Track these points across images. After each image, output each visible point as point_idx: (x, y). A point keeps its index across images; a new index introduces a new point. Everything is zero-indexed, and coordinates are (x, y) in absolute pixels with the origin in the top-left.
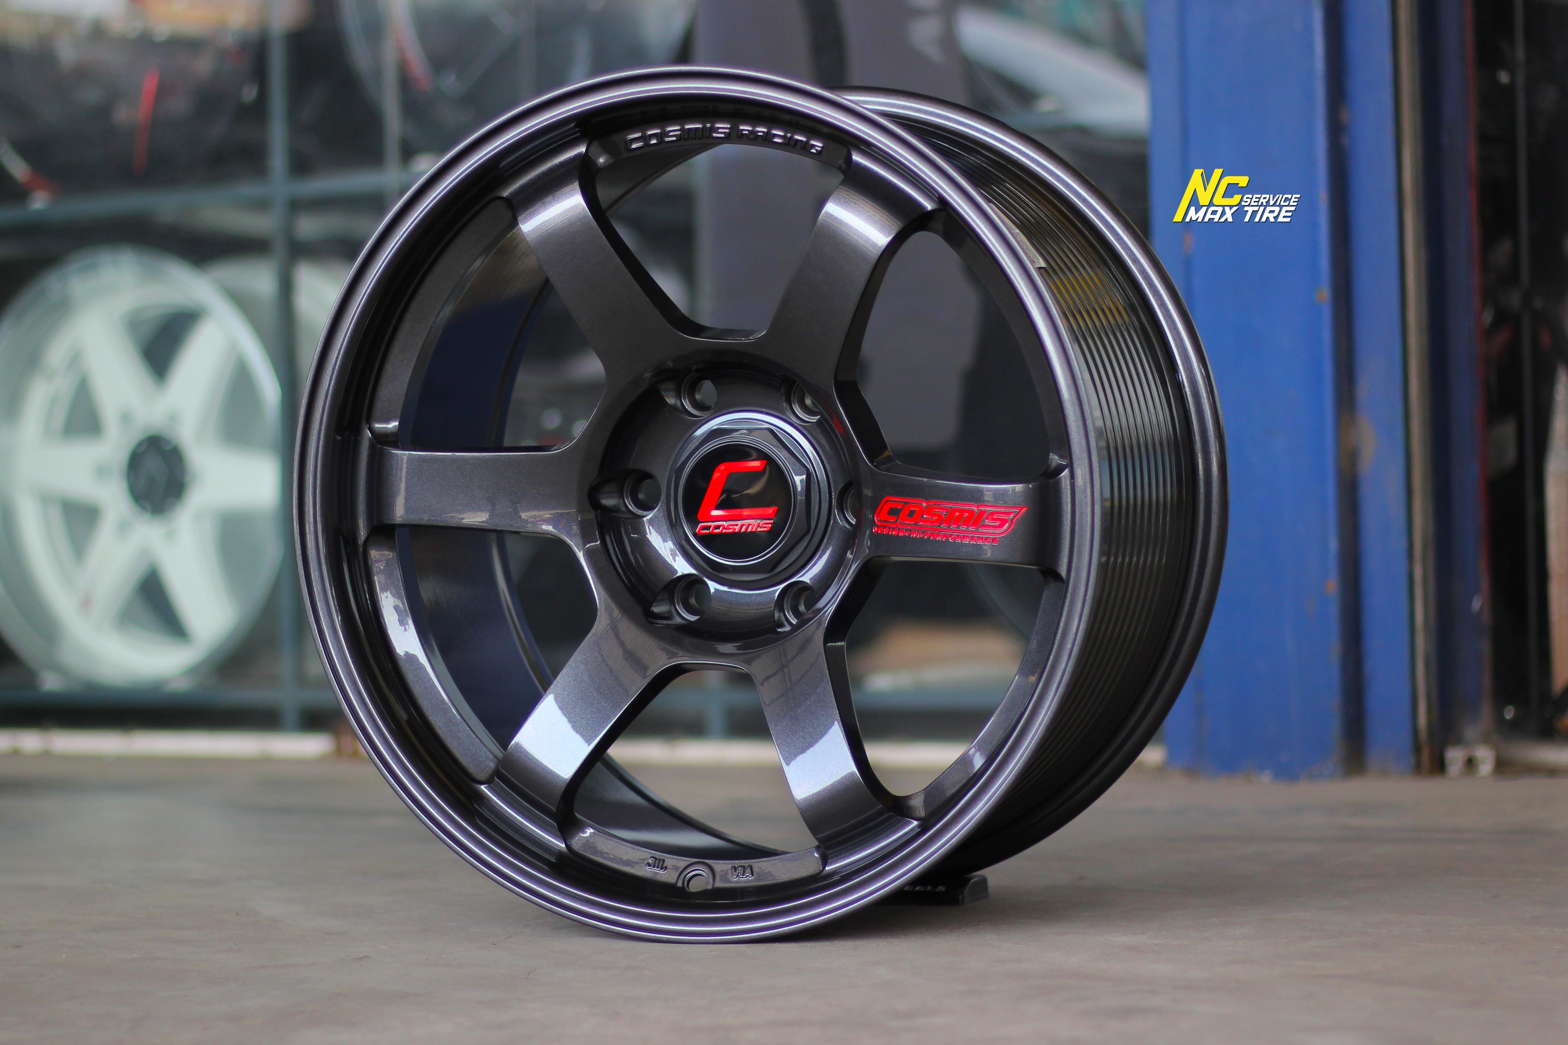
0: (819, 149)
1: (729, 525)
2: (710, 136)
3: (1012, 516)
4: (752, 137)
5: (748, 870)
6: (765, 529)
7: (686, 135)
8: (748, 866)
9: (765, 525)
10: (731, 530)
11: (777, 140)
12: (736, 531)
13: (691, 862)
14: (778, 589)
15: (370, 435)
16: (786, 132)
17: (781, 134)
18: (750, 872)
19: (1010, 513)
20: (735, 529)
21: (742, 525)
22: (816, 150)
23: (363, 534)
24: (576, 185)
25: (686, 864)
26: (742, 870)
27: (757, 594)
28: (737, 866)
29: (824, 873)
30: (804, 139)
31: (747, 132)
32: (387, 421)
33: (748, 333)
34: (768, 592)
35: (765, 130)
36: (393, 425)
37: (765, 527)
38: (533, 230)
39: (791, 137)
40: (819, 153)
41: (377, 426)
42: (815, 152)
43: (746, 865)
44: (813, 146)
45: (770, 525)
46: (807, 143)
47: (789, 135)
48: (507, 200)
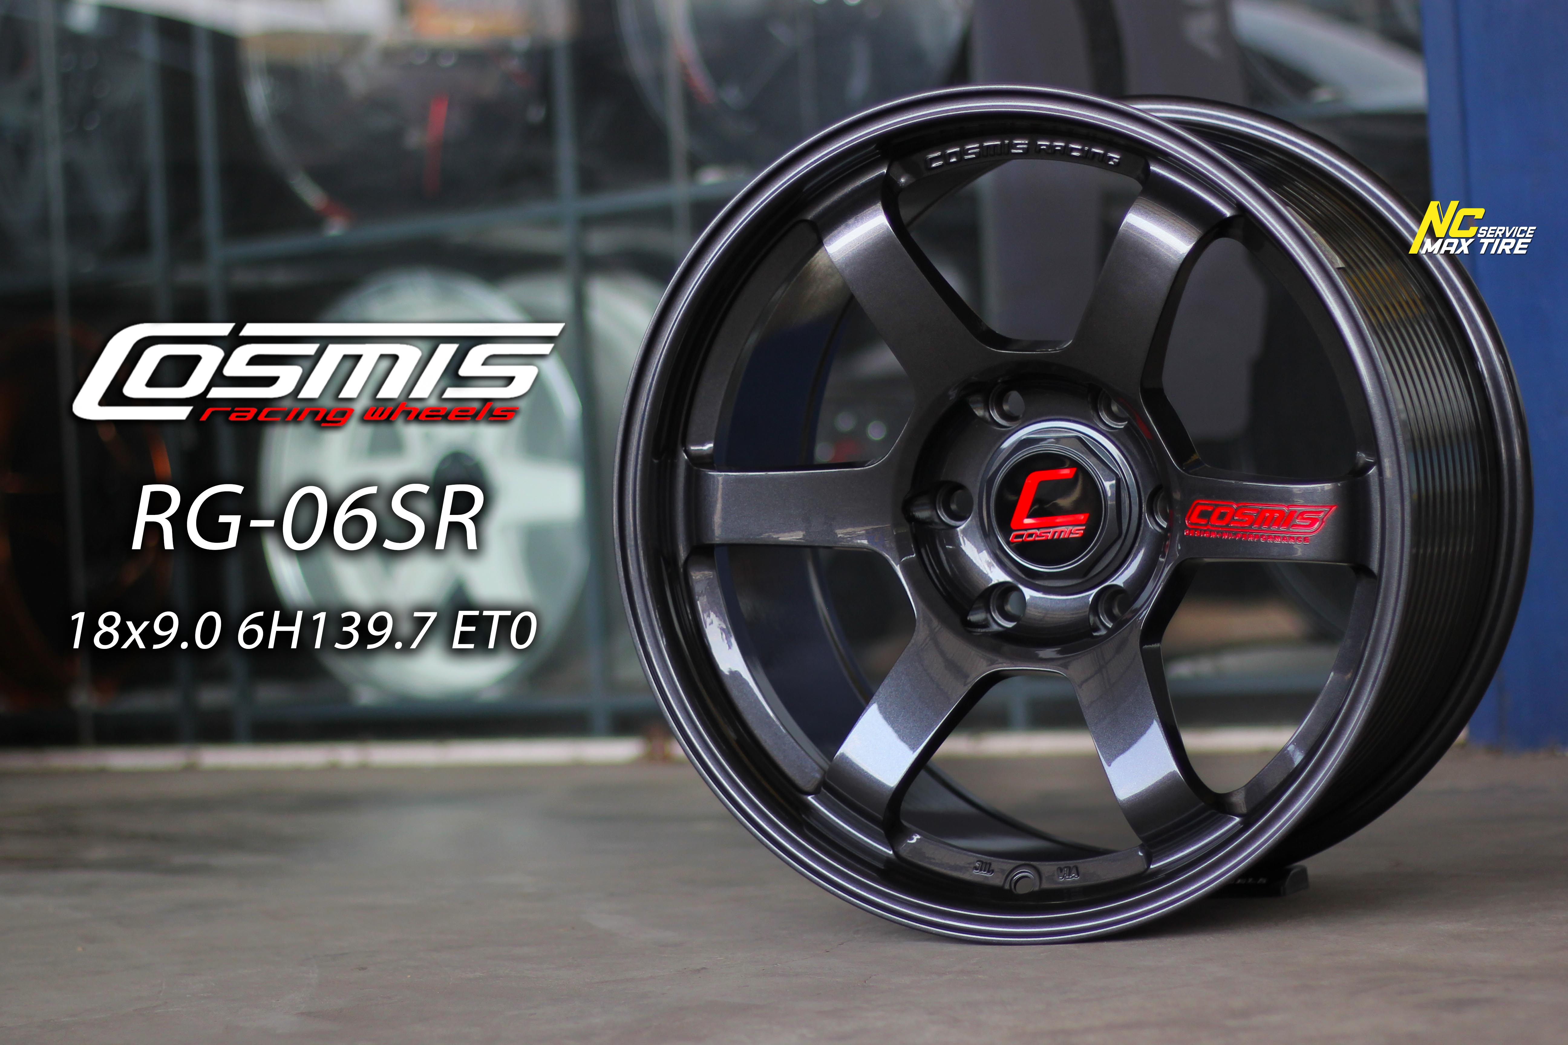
0: (1117, 161)
1: (1041, 533)
2: (1009, 152)
3: (1322, 515)
4: (1050, 151)
5: (1074, 870)
6: (1077, 535)
7: (984, 152)
8: (1074, 866)
9: (1077, 532)
10: (1044, 538)
11: (1074, 154)
12: (1049, 538)
13: (1017, 865)
14: (1092, 594)
15: (686, 457)
16: (1084, 146)
17: (1079, 147)
18: (1076, 872)
19: (1320, 512)
20: (1048, 536)
21: (1055, 532)
22: (1114, 162)
23: (683, 554)
24: (879, 206)
25: (1012, 866)
26: (1068, 871)
27: (1071, 599)
28: (1062, 867)
29: (1149, 871)
30: (1101, 152)
31: (1045, 147)
32: (703, 444)
33: (1055, 344)
34: (1083, 597)
35: (1063, 144)
36: (709, 446)
37: (1077, 534)
38: (839, 251)
39: (1089, 151)
40: (1117, 165)
41: (692, 448)
42: (1113, 164)
43: (1071, 866)
44: (1111, 158)
45: (1082, 532)
46: (1105, 155)
47: (1086, 148)
48: (812, 224)
